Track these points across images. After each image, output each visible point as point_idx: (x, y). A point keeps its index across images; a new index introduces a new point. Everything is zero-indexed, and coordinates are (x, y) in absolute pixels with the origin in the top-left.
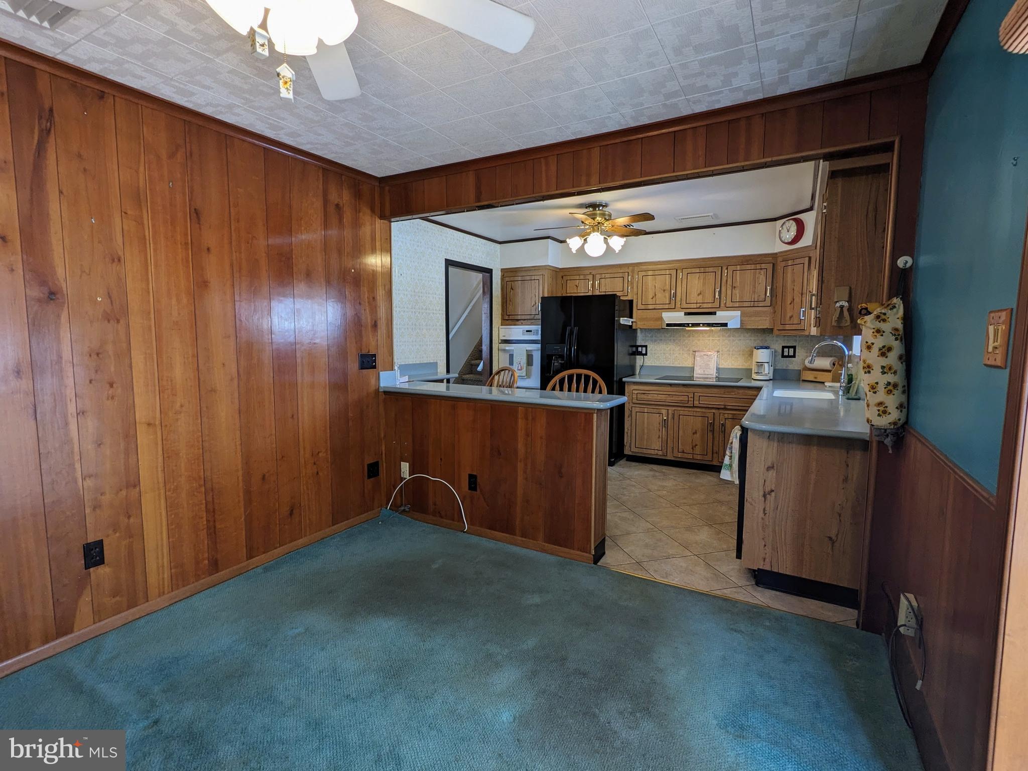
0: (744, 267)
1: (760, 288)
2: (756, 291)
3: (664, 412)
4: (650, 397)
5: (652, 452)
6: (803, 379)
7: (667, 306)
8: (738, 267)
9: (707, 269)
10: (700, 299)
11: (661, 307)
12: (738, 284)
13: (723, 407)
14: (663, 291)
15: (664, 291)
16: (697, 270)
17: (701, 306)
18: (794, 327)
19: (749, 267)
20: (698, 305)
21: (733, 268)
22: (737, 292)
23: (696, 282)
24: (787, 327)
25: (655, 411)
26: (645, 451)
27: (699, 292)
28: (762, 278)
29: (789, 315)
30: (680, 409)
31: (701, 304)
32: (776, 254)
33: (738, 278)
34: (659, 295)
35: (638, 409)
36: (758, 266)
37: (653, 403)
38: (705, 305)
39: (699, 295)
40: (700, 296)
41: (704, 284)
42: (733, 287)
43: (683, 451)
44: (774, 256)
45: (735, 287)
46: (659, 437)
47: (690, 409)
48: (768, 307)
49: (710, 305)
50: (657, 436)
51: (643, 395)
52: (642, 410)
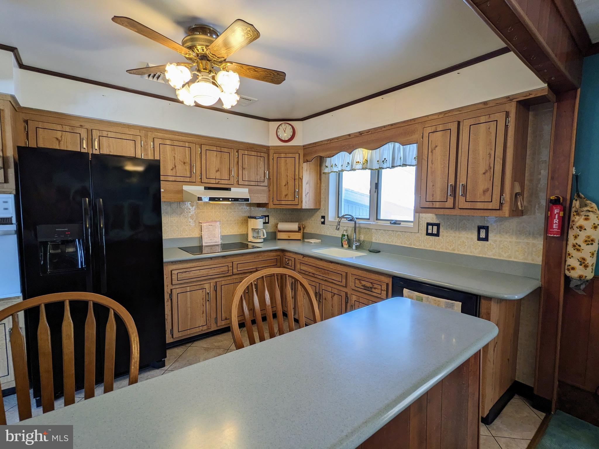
0: (250, 153)
1: (261, 171)
2: (258, 174)
3: (207, 286)
4: (192, 274)
5: (197, 330)
6: (278, 238)
7: (188, 180)
8: (246, 152)
9: (223, 149)
10: (218, 175)
11: (182, 179)
12: (246, 166)
13: (255, 270)
14: (182, 164)
15: (184, 163)
16: (215, 148)
17: (219, 182)
18: (289, 203)
19: (253, 153)
20: (217, 181)
21: (242, 152)
22: (246, 172)
23: (215, 160)
24: (283, 203)
25: (198, 287)
26: (189, 332)
27: (217, 169)
28: (262, 163)
29: (284, 194)
30: (220, 279)
31: (219, 180)
32: (269, 147)
33: (246, 162)
34: (179, 167)
35: (179, 291)
36: (259, 154)
37: (195, 280)
38: (223, 182)
39: (217, 171)
40: (218, 173)
41: (221, 162)
42: (243, 169)
43: (226, 318)
44: (268, 148)
45: (244, 169)
46: (203, 313)
47: (229, 278)
48: (266, 187)
49: (226, 182)
50: (202, 312)
51: (184, 274)
52: (183, 290)
